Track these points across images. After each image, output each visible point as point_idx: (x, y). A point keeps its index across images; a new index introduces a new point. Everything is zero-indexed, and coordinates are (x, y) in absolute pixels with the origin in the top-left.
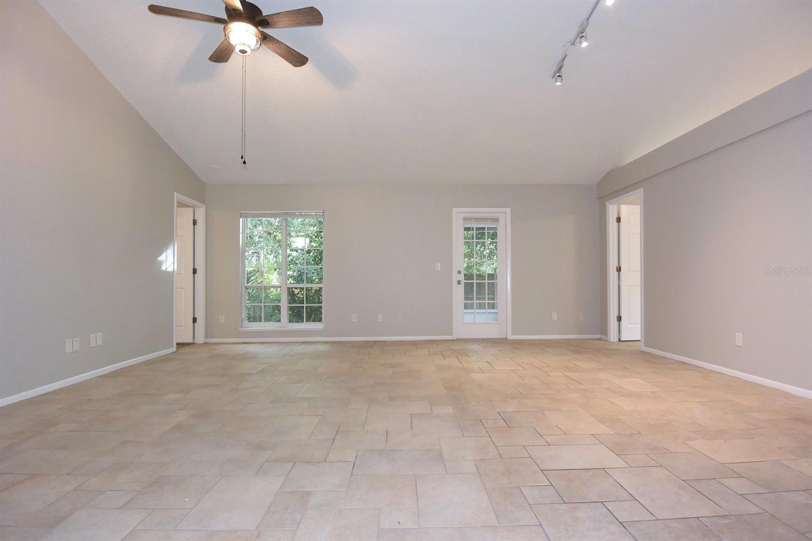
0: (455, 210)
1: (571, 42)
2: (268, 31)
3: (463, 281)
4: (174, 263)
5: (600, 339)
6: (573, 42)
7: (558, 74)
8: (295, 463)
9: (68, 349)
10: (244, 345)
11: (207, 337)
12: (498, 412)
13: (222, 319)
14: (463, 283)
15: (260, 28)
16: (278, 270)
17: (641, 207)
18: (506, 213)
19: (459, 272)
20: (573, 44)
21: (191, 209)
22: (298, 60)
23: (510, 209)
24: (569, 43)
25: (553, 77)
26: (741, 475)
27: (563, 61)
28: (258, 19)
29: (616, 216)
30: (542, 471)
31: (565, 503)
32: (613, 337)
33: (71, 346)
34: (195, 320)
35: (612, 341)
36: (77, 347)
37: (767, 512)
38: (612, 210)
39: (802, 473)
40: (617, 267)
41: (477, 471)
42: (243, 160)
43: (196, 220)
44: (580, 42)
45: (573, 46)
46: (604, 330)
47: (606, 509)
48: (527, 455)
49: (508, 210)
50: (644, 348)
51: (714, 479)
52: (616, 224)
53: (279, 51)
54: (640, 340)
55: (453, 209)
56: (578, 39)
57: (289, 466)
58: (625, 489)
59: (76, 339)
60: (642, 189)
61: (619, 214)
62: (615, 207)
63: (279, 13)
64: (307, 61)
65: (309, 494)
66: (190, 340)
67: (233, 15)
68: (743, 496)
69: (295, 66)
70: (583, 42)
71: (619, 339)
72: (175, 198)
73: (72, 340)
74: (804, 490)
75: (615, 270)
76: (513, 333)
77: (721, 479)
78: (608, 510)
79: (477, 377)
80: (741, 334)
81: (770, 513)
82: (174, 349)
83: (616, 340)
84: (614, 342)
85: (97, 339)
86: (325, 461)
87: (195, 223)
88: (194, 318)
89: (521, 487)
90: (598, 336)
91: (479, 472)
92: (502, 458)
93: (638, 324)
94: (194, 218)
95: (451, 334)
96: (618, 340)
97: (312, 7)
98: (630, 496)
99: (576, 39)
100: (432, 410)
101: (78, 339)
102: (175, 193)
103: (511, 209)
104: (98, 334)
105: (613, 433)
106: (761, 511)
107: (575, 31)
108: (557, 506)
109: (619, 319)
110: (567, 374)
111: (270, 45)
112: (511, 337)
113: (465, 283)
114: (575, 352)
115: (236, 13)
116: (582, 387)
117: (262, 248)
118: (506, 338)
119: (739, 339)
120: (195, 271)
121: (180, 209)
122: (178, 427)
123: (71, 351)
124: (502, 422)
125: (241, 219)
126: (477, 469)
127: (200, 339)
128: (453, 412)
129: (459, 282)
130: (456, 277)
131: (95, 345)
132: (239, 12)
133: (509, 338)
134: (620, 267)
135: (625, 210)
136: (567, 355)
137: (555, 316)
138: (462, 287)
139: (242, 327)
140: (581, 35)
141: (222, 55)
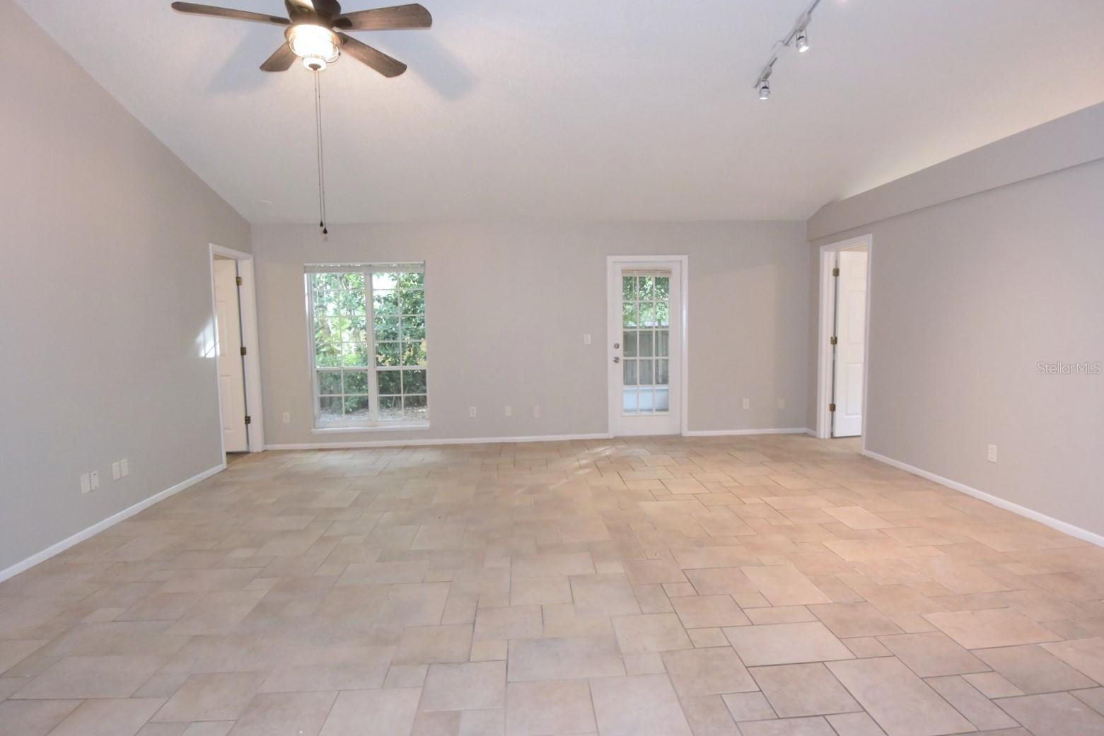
0: (610, 259)
1: (783, 42)
2: (349, 33)
3: (622, 358)
4: (215, 345)
5: (805, 435)
6: (787, 40)
7: (763, 84)
8: (430, 664)
9: (85, 488)
10: (321, 454)
11: (266, 443)
12: (683, 570)
13: (286, 417)
14: (622, 362)
15: (337, 30)
16: (353, 329)
17: (868, 254)
18: (681, 262)
19: (617, 346)
20: (787, 44)
21: (233, 262)
22: (393, 68)
23: (687, 256)
24: (781, 43)
25: (756, 86)
26: (991, 668)
27: (771, 65)
28: (334, 18)
29: (832, 267)
30: (747, 667)
31: (779, 718)
32: (824, 432)
33: (88, 483)
34: (248, 420)
35: (822, 437)
36: (96, 482)
37: (1022, 726)
38: (827, 259)
39: (1067, 664)
40: (832, 338)
41: (664, 671)
42: (323, 228)
43: (240, 278)
44: (797, 45)
45: (786, 48)
46: (812, 421)
47: (829, 727)
48: (725, 643)
49: (685, 259)
50: (865, 452)
51: (959, 675)
52: (832, 278)
53: (365, 58)
54: (859, 436)
55: (608, 257)
56: (794, 39)
57: (422, 670)
58: (852, 695)
59: (93, 473)
60: (871, 235)
61: (837, 262)
62: (832, 254)
63: (367, 11)
64: (406, 69)
65: (457, 716)
66: (243, 448)
67: (298, 14)
68: (994, 701)
69: (388, 75)
70: (801, 46)
71: (832, 434)
72: (211, 252)
73: (88, 474)
74: (1068, 691)
75: (830, 340)
76: (690, 429)
77: (967, 675)
78: (832, 727)
79: (649, 507)
80: (995, 446)
81: (1027, 727)
82: (224, 465)
83: (828, 436)
84: (824, 439)
85: (121, 468)
86: (469, 661)
87: (239, 282)
88: (246, 417)
89: (723, 696)
90: (803, 430)
91: (668, 673)
92: (695, 648)
93: (857, 414)
94: (237, 274)
95: (606, 431)
96: (830, 436)
97: (416, 5)
98: (858, 705)
99: (792, 37)
100: (595, 568)
101: (96, 472)
102: (210, 244)
103: (689, 257)
104: (122, 461)
105: (831, 602)
106: (1015, 724)
107: (791, 26)
108: (769, 723)
109: (833, 408)
110: (767, 499)
111: (352, 50)
112: (687, 433)
113: (624, 360)
114: (776, 458)
115: (302, 11)
116: (787, 523)
117: (330, 300)
118: (680, 435)
119: (992, 453)
120: (243, 351)
121: (216, 261)
122: (261, 609)
123: (89, 489)
124: (688, 589)
125: (305, 275)
126: (666, 668)
127: (257, 445)
128: (623, 571)
129: (616, 360)
130: (612, 353)
131: (119, 477)
132: (307, 10)
133: (684, 435)
134: (836, 339)
135: (845, 257)
136: (765, 465)
137: (746, 404)
138: (620, 365)
139: (314, 428)
140: (799, 34)
141: (279, 62)
